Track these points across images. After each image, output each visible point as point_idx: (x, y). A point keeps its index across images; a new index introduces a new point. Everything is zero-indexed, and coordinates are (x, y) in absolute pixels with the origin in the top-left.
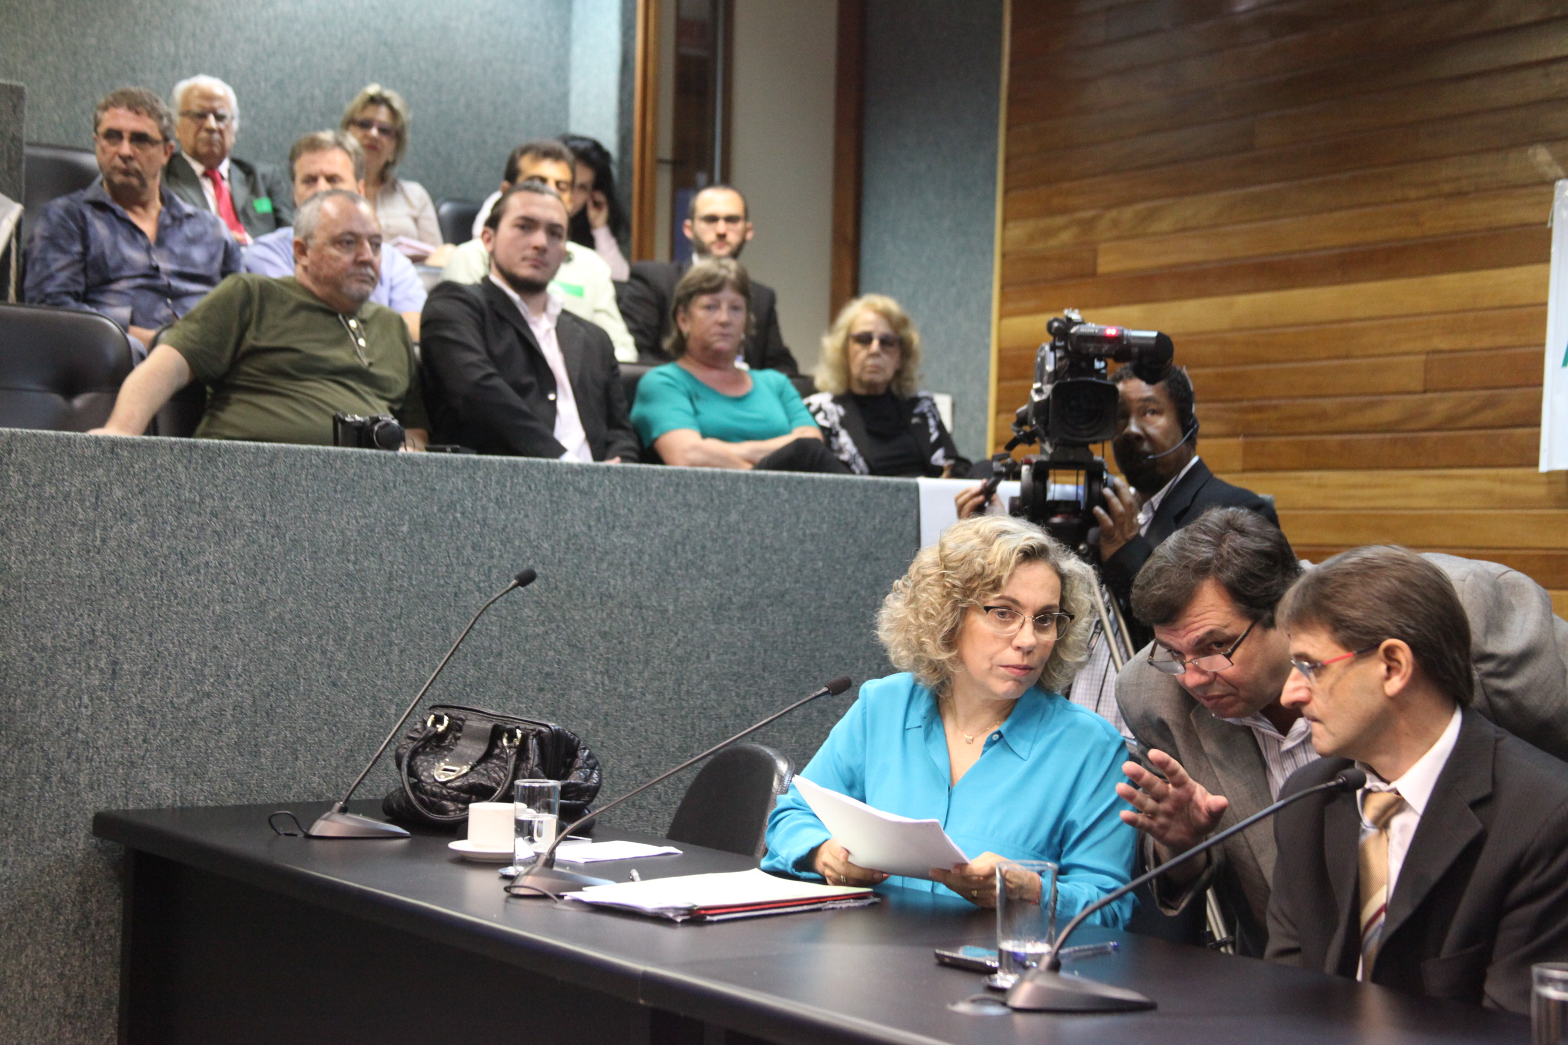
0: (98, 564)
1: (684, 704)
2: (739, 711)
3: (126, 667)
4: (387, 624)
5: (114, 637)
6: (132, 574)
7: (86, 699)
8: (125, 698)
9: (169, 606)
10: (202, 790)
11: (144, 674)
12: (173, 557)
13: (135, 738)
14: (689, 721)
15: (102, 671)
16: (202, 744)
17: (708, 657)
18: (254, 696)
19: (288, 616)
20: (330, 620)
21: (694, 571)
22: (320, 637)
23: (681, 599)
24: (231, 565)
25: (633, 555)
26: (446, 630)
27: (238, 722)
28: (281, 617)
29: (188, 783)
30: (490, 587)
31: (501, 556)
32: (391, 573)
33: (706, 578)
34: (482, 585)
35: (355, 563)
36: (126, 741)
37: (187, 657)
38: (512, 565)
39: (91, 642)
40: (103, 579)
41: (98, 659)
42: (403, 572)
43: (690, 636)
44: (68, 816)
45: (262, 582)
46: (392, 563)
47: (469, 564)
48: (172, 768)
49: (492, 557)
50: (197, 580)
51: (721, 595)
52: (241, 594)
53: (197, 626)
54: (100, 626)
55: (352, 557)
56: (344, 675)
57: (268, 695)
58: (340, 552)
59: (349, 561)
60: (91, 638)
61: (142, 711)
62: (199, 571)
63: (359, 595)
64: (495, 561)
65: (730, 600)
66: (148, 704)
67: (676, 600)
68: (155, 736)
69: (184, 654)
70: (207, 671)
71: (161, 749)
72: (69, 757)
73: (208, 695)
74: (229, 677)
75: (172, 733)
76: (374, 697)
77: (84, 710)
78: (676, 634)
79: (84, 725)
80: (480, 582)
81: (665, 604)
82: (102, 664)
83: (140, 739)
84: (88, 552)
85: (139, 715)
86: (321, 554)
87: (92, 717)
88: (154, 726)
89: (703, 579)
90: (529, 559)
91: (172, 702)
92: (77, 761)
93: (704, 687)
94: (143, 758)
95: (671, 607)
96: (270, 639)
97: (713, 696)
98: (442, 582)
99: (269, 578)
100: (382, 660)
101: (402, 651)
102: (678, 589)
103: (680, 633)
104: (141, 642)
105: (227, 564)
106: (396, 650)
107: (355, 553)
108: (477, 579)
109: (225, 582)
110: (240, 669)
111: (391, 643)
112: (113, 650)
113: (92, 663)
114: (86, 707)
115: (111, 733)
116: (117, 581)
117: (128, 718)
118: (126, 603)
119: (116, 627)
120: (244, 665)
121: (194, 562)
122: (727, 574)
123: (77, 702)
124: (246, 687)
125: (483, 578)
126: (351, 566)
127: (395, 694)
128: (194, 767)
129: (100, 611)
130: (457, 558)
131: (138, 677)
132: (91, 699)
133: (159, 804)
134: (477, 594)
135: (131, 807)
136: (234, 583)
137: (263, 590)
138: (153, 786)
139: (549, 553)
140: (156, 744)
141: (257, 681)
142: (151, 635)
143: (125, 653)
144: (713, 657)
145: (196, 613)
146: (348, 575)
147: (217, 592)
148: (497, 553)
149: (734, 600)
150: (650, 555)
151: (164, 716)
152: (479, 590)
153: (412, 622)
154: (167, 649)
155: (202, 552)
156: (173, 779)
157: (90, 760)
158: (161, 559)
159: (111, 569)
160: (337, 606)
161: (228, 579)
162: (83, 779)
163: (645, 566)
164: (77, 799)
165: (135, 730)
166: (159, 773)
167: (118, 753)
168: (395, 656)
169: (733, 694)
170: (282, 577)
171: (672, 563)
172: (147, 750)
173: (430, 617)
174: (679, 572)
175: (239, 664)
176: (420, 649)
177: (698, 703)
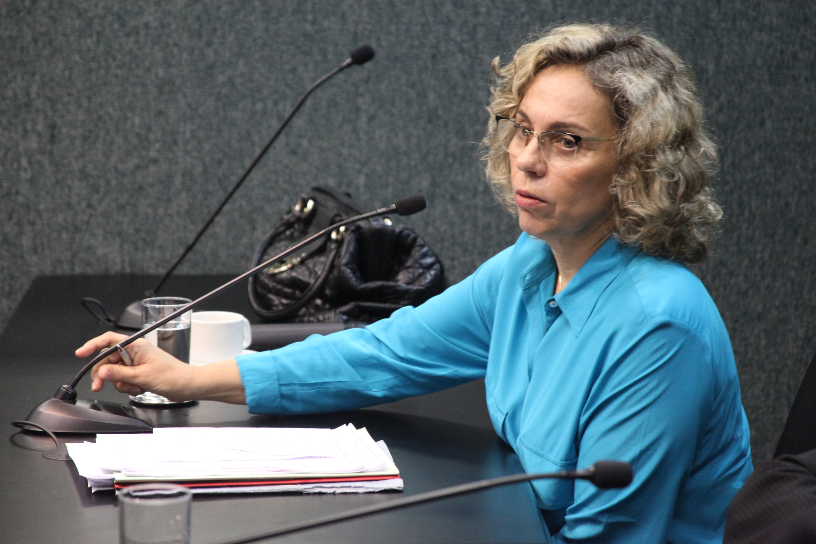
0: (29, 25)
1: (728, 178)
2: (805, 186)
3: (64, 130)
4: (352, 89)
5: (50, 100)
6: (65, 35)
7: (24, 162)
8: (65, 161)
9: (108, 69)
10: (152, 258)
11: (85, 139)
12: (110, 18)
13: (79, 203)
14: (735, 197)
15: (39, 135)
16: (150, 211)
17: (762, 124)
18: (204, 163)
19: (238, 81)
20: (287, 85)
21: (744, 24)
22: (276, 103)
23: (726, 57)
24: (173, 27)
25: (660, 7)
26: (423, 95)
27: (188, 189)
28: (231, 82)
29: (136, 249)
30: (476, 47)
31: (489, 13)
32: (355, 34)
33: (761, 30)
34: (465, 45)
35: (313, 23)
36: (69, 206)
37: (129, 124)
38: (502, 23)
39: (26, 105)
40: (35, 41)
41: (35, 123)
42: (371, 32)
43: (736, 100)
44: (12, 277)
45: (209, 44)
46: (357, 23)
47: (449, 23)
48: (120, 234)
49: (477, 14)
50: (137, 42)
51: (782, 52)
52: (185, 56)
53: (139, 90)
54: (34, 88)
55: (310, 17)
56: (305, 143)
57: (220, 163)
58: (295, 12)
59: (306, 20)
60: (25, 100)
61: (84, 175)
62: (137, 33)
63: (319, 58)
64: (481, 19)
65: (795, 56)
66: (90, 168)
67: (718, 58)
68: (100, 201)
69: (126, 119)
70: (152, 137)
71: (106, 215)
72: (10, 218)
73: (155, 161)
74: (175, 143)
75: (116, 200)
76: (340, 167)
77: (22, 174)
78: (718, 98)
79: (24, 188)
80: (463, 41)
81: (703, 63)
82: (40, 127)
83: (84, 204)
84: (18, 12)
85: (81, 179)
86: (274, 14)
87: (32, 181)
88: (98, 192)
89: (756, 33)
90: (523, 15)
91: (116, 169)
92: (19, 224)
93: (756, 158)
94: (88, 223)
95: (711, 67)
96: (220, 104)
97: (768, 169)
98: (417, 43)
99: (216, 40)
100: (348, 128)
101: (371, 118)
102: (721, 46)
103: (724, 98)
104: (80, 106)
105: (169, 25)
106: (364, 118)
107: (313, 11)
108: (459, 39)
109: (167, 45)
110: (188, 135)
111: (358, 110)
112: (50, 114)
113: (29, 126)
114: (25, 170)
115: (53, 197)
116: (50, 42)
117: (70, 182)
118: (61, 65)
119: (52, 90)
120: (192, 132)
121: (133, 23)
122: (792, 26)
123: (15, 165)
124: (195, 154)
125: (466, 37)
126: (309, 27)
127: (364, 164)
128: (143, 235)
129: (33, 74)
130: (435, 16)
131: (78, 142)
132: (30, 162)
133: (107, 270)
134: (459, 56)
135: (78, 270)
136: (176, 45)
137: (210, 53)
138: (100, 252)
139: (550, 8)
140: (102, 208)
141: (207, 147)
142: (89, 98)
143: (62, 117)
144: (769, 124)
145: (137, 76)
146: (306, 35)
147: (159, 56)
148: (483, 9)
149: (801, 56)
150: (684, 7)
151: (108, 181)
152: (462, 51)
153: (383, 86)
154: (107, 113)
155: (141, 12)
156: (121, 246)
157: (32, 223)
158: (96, 20)
159: (43, 29)
160: (294, 70)
161: (171, 41)
162: (26, 242)
163: (676, 20)
164: (20, 261)
165: (78, 195)
166: (105, 238)
167: (60, 218)
168: (363, 123)
169: (798, 167)
170: (231, 38)
171: (714, 15)
172: (91, 216)
173: (403, 80)
174: (723, 25)
175: (187, 130)
176: (392, 115)
177: (749, 176)
